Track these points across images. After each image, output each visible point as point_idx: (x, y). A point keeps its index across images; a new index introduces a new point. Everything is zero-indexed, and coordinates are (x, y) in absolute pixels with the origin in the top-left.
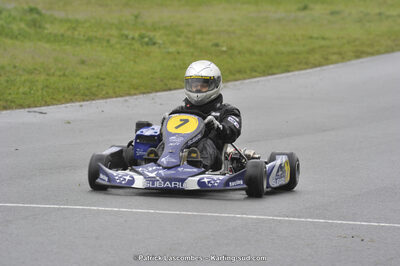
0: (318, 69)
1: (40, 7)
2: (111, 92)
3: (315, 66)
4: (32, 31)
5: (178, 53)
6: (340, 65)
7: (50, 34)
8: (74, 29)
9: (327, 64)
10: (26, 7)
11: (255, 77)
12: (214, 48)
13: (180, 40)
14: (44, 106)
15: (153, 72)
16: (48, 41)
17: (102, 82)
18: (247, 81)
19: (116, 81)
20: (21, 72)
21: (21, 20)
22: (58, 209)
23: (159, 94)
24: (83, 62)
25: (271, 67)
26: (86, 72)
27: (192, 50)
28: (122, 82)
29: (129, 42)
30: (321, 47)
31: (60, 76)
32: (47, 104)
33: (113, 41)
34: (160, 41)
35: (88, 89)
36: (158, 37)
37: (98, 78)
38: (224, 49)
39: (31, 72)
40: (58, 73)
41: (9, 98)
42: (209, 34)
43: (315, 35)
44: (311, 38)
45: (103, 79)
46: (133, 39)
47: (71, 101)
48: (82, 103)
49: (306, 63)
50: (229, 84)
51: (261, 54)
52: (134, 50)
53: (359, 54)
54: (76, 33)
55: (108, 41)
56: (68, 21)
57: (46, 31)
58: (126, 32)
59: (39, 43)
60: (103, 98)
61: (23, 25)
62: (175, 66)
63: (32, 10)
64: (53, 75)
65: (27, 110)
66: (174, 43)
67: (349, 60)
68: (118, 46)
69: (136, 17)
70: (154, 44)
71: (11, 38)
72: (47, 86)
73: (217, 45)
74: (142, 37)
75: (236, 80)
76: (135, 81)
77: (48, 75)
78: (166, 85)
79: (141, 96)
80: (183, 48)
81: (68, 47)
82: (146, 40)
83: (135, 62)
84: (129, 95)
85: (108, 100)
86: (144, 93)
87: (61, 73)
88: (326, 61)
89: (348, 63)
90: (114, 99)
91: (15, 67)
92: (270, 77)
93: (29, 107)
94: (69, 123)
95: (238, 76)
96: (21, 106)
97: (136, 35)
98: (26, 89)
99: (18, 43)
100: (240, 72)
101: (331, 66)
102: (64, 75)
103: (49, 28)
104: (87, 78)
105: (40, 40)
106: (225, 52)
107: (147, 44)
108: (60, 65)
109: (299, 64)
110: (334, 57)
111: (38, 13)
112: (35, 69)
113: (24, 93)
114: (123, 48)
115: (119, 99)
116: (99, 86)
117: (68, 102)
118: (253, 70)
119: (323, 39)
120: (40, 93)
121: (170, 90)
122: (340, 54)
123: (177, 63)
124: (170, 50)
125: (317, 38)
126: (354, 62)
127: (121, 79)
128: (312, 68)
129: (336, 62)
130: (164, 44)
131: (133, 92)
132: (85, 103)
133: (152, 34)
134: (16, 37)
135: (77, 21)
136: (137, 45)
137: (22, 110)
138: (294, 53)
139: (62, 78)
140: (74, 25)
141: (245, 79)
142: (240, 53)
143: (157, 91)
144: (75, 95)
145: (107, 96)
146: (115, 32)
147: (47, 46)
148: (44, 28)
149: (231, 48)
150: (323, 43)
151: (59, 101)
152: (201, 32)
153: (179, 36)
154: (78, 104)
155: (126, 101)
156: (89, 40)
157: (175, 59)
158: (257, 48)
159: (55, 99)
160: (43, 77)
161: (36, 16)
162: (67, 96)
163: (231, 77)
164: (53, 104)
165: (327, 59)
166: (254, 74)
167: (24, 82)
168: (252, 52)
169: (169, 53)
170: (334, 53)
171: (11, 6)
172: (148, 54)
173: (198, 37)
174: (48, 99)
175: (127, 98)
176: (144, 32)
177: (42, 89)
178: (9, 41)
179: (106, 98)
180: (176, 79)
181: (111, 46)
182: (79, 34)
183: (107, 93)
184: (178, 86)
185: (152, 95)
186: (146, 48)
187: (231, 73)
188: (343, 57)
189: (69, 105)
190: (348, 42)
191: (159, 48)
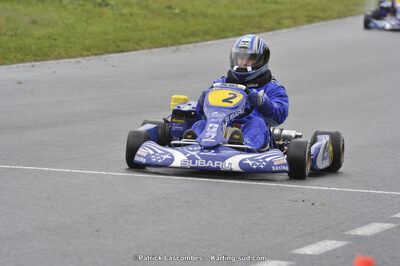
0: (270, 33)
2: (63, 52)
3: (268, 30)
5: (131, 15)
6: (292, 29)
9: (280, 29)
11: (208, 40)
12: (167, 10)
13: (133, 2)
15: (106, 33)
17: (54, 43)
18: (200, 44)
19: (69, 42)
22: (10, 169)
23: (111, 55)
24: (35, 22)
25: (224, 31)
26: (38, 32)
27: (144, 12)
28: (75, 43)
30: (274, 11)
31: (12, 36)
33: (65, 1)
34: (113, 3)
35: (40, 50)
37: (49, 38)
38: (177, 11)
40: (10, 33)
45: (55, 40)
47: (23, 61)
48: (33, 64)
49: (259, 28)
50: (182, 47)
51: (214, 17)
53: (311, 19)
60: (55, 59)
62: (127, 28)
64: (5, 34)
66: (127, 4)
67: (301, 25)
68: (71, 7)
70: (107, 5)
73: (170, 7)
75: (189, 43)
76: (88, 42)
78: (118, 47)
79: (93, 57)
80: (136, 10)
81: (20, 7)
82: (99, 1)
83: (87, 22)
84: (82, 56)
85: (60, 61)
86: (96, 55)
87: (13, 33)
88: (278, 25)
89: (301, 27)
90: (66, 60)
94: (20, 83)
95: (191, 39)
100: (193, 34)
101: (284, 31)
102: (16, 34)
104: (39, 39)
106: (177, 15)
107: (100, 5)
108: (11, 25)
109: (252, 27)
110: (287, 22)
114: (75, 9)
115: (72, 60)
116: (51, 46)
117: (19, 62)
118: (206, 33)
119: (276, 3)
121: (123, 51)
122: (292, 18)
123: (130, 25)
124: (123, 11)
125: (270, 3)
126: (306, 26)
127: (73, 40)
128: (264, 32)
129: (289, 27)
130: (117, 5)
131: (85, 53)
132: (37, 63)
136: (89, 6)
138: (247, 16)
139: (14, 38)
141: (197, 42)
142: (193, 15)
143: (109, 53)
144: (27, 55)
145: (59, 57)
149: (183, 11)
150: (275, 7)
151: (11, 61)
154: (29, 64)
155: (78, 62)
157: (128, 21)
158: (211, 11)
159: (6, 59)
162: (18, 56)
163: (183, 40)
164: (5, 64)
165: (279, 23)
166: (208, 37)
168: (205, 15)
169: (121, 15)
170: (286, 18)
172: (100, 15)
175: (80, 59)
179: (59, 59)
180: (128, 41)
181: (64, 7)
183: (59, 54)
184: (130, 48)
185: (105, 56)
186: (98, 9)
187: (184, 36)
188: (295, 22)
189: (20, 65)
190: (301, 7)
191: (112, 9)
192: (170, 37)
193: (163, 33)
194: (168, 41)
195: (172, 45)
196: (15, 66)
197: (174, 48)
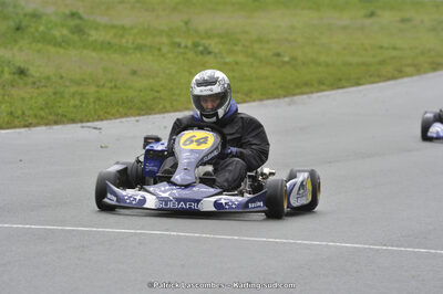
1: (81, 11)
2: (168, 106)
3: (389, 79)
4: (76, 37)
5: (237, 63)
6: (415, 78)
7: (96, 41)
8: (122, 36)
9: (402, 77)
10: (67, 12)
12: (275, 58)
13: (236, 48)
14: (97, 120)
16: (94, 50)
17: (156, 94)
19: (174, 94)
20: (68, 83)
21: (63, 26)
24: (134, 73)
25: (340, 80)
26: (140, 83)
27: (250, 60)
29: (182, 50)
30: (393, 58)
31: (111, 88)
32: (100, 119)
33: (165, 49)
34: (217, 50)
35: (143, 102)
36: (213, 45)
37: (152, 90)
38: (286, 59)
39: (79, 83)
40: (109, 85)
41: (60, 111)
42: (268, 42)
43: (386, 45)
44: (381, 47)
45: (158, 92)
46: (186, 47)
47: (126, 115)
48: (138, 118)
49: (379, 76)
50: (296, 98)
51: (327, 65)
52: (188, 59)
53: (435, 67)
54: (124, 41)
55: (159, 50)
56: (113, 27)
57: (91, 39)
58: (178, 40)
59: (85, 52)
60: (159, 112)
61: (65, 32)
63: (73, 15)
64: (103, 86)
65: (80, 125)
66: (231, 52)
67: (425, 72)
68: (170, 55)
69: (186, 23)
70: (210, 53)
71: (55, 46)
72: (99, 99)
73: (278, 55)
74: (196, 45)
75: (302, 94)
77: (98, 86)
80: (241, 58)
82: (201, 48)
83: (190, 73)
85: (166, 115)
87: (113, 84)
88: (399, 74)
91: (62, 77)
92: (340, 91)
93: (82, 121)
94: (119, 140)
95: (304, 89)
96: (73, 121)
97: (190, 44)
98: (77, 102)
99: (62, 51)
100: (306, 84)
101: (406, 80)
102: (116, 86)
103: (94, 35)
104: (140, 91)
105: (84, 47)
106: (287, 63)
107: (202, 53)
108: (110, 76)
109: (371, 76)
110: (409, 70)
111: (80, 18)
112: (84, 80)
113: (75, 107)
114: (176, 58)
116: (154, 99)
117: (122, 117)
118: (321, 82)
119: (395, 48)
120: (91, 106)
122: (414, 65)
123: (235, 74)
124: (228, 60)
125: (387, 49)
126: (431, 75)
127: (177, 92)
128: (385, 81)
129: (411, 75)
130: (221, 52)
133: (206, 42)
134: (60, 46)
135: (123, 28)
136: (191, 55)
137: (74, 125)
138: (364, 64)
139: (115, 90)
140: (121, 32)
141: (312, 93)
142: (304, 64)
144: (131, 108)
146: (165, 40)
147: (94, 54)
148: (89, 35)
149: (293, 59)
150: (394, 53)
151: (113, 115)
152: (260, 40)
153: (236, 45)
154: (133, 119)
156: (139, 48)
157: (233, 70)
158: (323, 58)
159: (108, 113)
160: (92, 89)
161: (77, 22)
163: (298, 91)
164: (107, 119)
165: (400, 71)
166: (322, 87)
167: (74, 94)
168: (318, 64)
169: (226, 63)
170: (409, 65)
171: (50, 10)
172: (203, 64)
173: (256, 46)
174: (101, 113)
176: (197, 39)
177: (94, 102)
178: (52, 49)
181: (163, 56)
182: (127, 42)
186: (200, 57)
187: (297, 86)
188: (418, 70)
189: (124, 120)
190: (423, 53)
191: (216, 57)
192: (281, 87)
193: (274, 83)
194: (280, 92)
195: (285, 96)
196: (118, 120)
197: (287, 99)
